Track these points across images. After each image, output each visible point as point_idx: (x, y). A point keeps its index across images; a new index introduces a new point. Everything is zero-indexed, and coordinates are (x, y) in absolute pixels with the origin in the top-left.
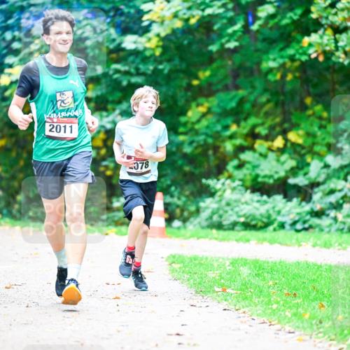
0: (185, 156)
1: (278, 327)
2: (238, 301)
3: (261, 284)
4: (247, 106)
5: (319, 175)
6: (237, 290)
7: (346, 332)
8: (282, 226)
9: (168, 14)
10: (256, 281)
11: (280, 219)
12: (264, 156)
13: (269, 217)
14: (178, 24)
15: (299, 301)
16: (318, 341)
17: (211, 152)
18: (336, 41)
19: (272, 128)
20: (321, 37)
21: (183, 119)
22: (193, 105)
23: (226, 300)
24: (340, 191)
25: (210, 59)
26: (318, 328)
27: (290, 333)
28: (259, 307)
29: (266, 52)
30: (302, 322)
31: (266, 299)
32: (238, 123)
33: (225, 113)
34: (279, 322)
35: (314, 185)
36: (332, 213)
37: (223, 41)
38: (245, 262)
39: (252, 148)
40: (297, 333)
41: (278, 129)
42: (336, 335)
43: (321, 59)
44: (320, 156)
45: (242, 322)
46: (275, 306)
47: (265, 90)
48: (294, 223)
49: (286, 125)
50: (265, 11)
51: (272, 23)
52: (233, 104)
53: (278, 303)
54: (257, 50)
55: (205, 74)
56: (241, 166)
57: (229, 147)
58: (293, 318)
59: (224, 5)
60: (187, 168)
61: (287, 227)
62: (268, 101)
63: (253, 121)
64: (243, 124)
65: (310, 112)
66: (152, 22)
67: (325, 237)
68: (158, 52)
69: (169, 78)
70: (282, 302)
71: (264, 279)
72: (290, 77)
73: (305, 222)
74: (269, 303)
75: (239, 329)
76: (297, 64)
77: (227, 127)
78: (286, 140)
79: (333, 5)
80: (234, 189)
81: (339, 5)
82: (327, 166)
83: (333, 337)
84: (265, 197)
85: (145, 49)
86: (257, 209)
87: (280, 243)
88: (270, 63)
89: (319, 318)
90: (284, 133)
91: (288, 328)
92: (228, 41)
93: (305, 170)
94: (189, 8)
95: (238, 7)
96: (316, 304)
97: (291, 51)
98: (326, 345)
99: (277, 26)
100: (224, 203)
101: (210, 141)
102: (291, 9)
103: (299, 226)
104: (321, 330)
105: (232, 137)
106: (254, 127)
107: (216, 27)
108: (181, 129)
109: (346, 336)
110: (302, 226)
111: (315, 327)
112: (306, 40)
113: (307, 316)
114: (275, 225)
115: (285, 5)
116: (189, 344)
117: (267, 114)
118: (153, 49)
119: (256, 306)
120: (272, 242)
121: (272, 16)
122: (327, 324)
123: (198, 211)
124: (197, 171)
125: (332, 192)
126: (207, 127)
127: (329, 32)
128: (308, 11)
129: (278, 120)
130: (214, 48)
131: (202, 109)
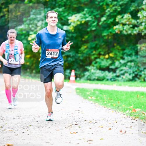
0: (80, 60)
1: (106, 108)
2: (95, 101)
3: (102, 96)
4: (98, 46)
5: (118, 66)
6: (95, 97)
7: (125, 110)
8: (108, 80)
9: (76, 20)
10: (100, 95)
11: (107, 78)
12: (103, 60)
13: (104, 77)
14: (79, 23)
15: (112, 101)
16: (118, 112)
17: (88, 59)
18: (123, 28)
19: (105, 52)
20: (119, 26)
21: (80, 50)
22: (83, 46)
23: (92, 100)
24: (124, 70)
25: (88, 33)
26: (118, 109)
27: (110, 110)
28: (101, 103)
29: (103, 30)
30: (113, 107)
31: (103, 100)
32: (95, 50)
33: (92, 48)
34: (107, 107)
35: (117, 68)
36: (122, 76)
37: (91, 27)
38: (97, 90)
39: (99, 58)
40: (112, 110)
41: (107, 53)
42: (123, 110)
43: (119, 33)
44: (118, 60)
45: (96, 107)
46: (106, 102)
47: (103, 41)
48: (111, 79)
49: (109, 51)
50: (103, 19)
51: (105, 22)
52: (94, 46)
53: (106, 101)
54: (101, 30)
55: (86, 37)
56: (96, 63)
57: (93, 57)
58: (111, 106)
59: (92, 18)
60: (81, 63)
61: (109, 80)
62: (104, 45)
63: (99, 50)
64: (97, 51)
65: (115, 48)
66: (71, 22)
67: (120, 83)
68: (73, 31)
69: (76, 38)
70: (107, 101)
71: (102, 95)
72: (110, 38)
73: (114, 78)
74: (104, 101)
75: (95, 109)
76: (112, 34)
77: (92, 52)
78: (109, 56)
79: (122, 18)
80: (94, 69)
81: (124, 18)
82: (120, 63)
83: (122, 111)
84: (103, 72)
85: (69, 30)
86: (100, 75)
87: (108, 85)
88: (105, 34)
89: (118, 106)
90: (108, 54)
91: (109, 109)
92: (93, 28)
93: (114, 64)
94: (82, 18)
95: (96, 18)
96: (117, 102)
97: (110, 31)
98: (120, 113)
99: (106, 23)
100: (91, 73)
101: (88, 56)
102: (110, 18)
103: (112, 80)
104: (119, 109)
105: (94, 55)
106: (100, 52)
107: (89, 24)
108: (79, 52)
109: (125, 111)
110: (113, 80)
111: (117, 108)
112: (115, 27)
113: (115, 105)
114: (106, 80)
115: (109, 17)
116: (81, 113)
117: (104, 48)
118: (71, 30)
119: (100, 102)
120: (105, 84)
121: (105, 21)
122: (120, 108)
123: (84, 76)
124: (84, 64)
125: (122, 70)
126: (87, 52)
127: (121, 25)
128: (115, 19)
129: (107, 50)
130: (89, 30)
131: (85, 47)
